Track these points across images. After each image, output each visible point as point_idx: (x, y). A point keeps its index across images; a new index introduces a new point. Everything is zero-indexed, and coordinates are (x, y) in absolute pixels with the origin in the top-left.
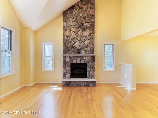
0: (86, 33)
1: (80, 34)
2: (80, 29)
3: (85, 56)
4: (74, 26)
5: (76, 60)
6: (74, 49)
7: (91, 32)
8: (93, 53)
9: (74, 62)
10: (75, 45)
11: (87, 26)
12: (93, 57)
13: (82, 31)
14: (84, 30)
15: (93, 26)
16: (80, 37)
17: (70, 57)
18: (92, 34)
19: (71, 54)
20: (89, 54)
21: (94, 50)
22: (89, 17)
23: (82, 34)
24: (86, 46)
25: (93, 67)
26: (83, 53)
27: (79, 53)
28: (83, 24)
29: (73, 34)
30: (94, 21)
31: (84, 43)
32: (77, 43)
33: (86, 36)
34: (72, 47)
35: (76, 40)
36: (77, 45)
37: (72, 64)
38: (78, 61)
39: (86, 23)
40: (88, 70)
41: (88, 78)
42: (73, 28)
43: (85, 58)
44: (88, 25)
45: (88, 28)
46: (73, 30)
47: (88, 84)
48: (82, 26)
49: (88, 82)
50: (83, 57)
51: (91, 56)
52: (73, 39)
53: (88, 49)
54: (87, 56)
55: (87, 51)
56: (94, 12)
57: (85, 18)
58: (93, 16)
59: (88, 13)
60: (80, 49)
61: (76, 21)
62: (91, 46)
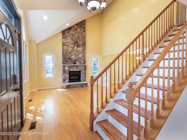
0: (80, 49)
1: (75, 49)
2: (75, 45)
4: (71, 43)
5: (73, 69)
6: (71, 60)
7: (83, 48)
8: (85, 64)
9: (72, 70)
10: (72, 57)
11: (81, 44)
12: (85, 66)
13: (77, 47)
14: (78, 46)
15: (84, 44)
16: (75, 52)
17: (69, 67)
18: (84, 50)
19: (69, 64)
20: (82, 64)
21: (85, 61)
22: (82, 37)
23: (77, 49)
24: (80, 59)
25: (85, 74)
26: (78, 64)
27: (75, 63)
28: (77, 42)
29: (70, 49)
30: (85, 41)
31: (78, 56)
32: (74, 56)
33: (80, 51)
34: (70, 59)
35: (72, 54)
36: (73, 57)
37: (70, 72)
38: (75, 69)
39: (80, 41)
40: (82, 75)
41: (82, 82)
42: (70, 45)
44: (81, 43)
45: (81, 45)
46: (71, 46)
47: (82, 86)
48: (77, 43)
49: (83, 84)
50: (78, 66)
51: (84, 66)
52: (70, 53)
53: (82, 61)
54: (81, 66)
55: (81, 62)
56: (85, 34)
57: (79, 38)
58: (84, 37)
59: (81, 34)
60: (75, 61)
61: (72, 39)
62: (83, 58)
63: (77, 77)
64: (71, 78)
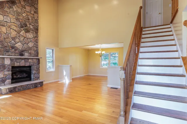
0: (30, 35)
1: (22, 35)
2: (22, 29)
3: (30, 58)
4: (15, 25)
5: (20, 63)
6: (15, 50)
7: (35, 35)
8: (37, 56)
9: (17, 64)
10: (17, 45)
11: (31, 29)
12: (39, 60)
13: (26, 32)
15: (36, 30)
16: (23, 38)
17: (11, 60)
18: (36, 37)
19: (12, 56)
20: (34, 56)
21: (38, 53)
22: (33, 20)
23: (25, 35)
24: (30, 49)
25: (38, 69)
26: (26, 55)
27: (22, 55)
29: (14, 34)
30: (38, 25)
31: (27, 44)
32: (19, 44)
33: (30, 39)
34: (13, 48)
35: (17, 40)
36: (19, 45)
37: (13, 67)
38: (22, 63)
39: (30, 24)
40: (33, 72)
41: (34, 80)
42: (13, 26)
43: (30, 60)
44: (32, 27)
45: (32, 31)
46: (14, 29)
48: (25, 26)
49: (36, 83)
50: (28, 59)
51: (37, 59)
52: (14, 39)
53: (33, 52)
54: (32, 58)
55: (32, 53)
56: (38, 17)
57: (29, 20)
58: (37, 21)
59: (31, 15)
60: (23, 51)
61: (17, 19)
62: (35, 49)
63: (25, 75)
64: (15, 77)
